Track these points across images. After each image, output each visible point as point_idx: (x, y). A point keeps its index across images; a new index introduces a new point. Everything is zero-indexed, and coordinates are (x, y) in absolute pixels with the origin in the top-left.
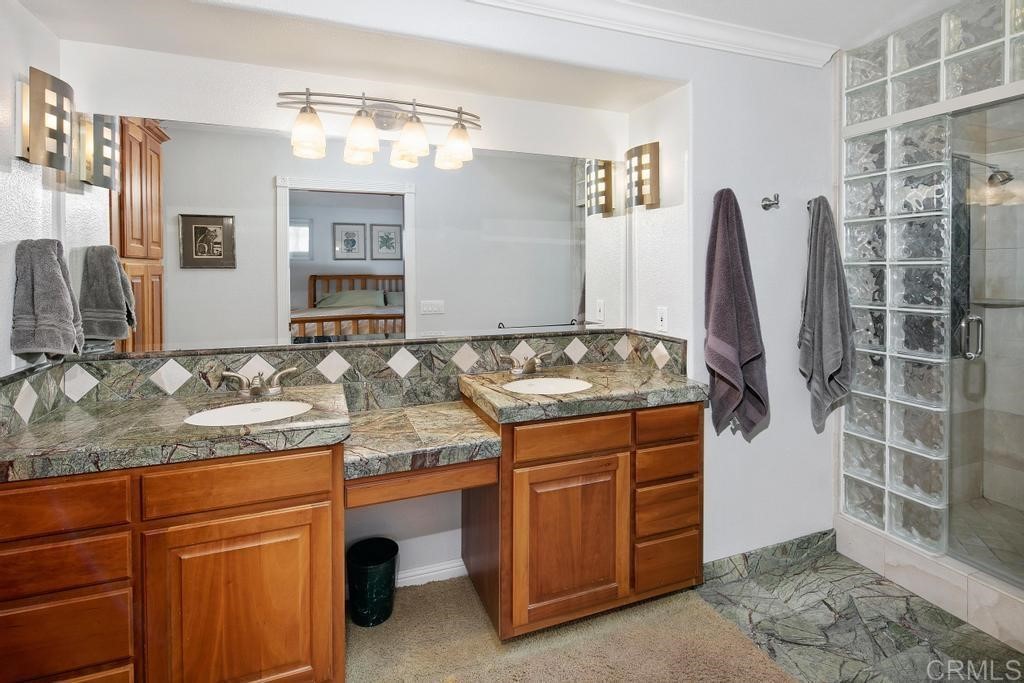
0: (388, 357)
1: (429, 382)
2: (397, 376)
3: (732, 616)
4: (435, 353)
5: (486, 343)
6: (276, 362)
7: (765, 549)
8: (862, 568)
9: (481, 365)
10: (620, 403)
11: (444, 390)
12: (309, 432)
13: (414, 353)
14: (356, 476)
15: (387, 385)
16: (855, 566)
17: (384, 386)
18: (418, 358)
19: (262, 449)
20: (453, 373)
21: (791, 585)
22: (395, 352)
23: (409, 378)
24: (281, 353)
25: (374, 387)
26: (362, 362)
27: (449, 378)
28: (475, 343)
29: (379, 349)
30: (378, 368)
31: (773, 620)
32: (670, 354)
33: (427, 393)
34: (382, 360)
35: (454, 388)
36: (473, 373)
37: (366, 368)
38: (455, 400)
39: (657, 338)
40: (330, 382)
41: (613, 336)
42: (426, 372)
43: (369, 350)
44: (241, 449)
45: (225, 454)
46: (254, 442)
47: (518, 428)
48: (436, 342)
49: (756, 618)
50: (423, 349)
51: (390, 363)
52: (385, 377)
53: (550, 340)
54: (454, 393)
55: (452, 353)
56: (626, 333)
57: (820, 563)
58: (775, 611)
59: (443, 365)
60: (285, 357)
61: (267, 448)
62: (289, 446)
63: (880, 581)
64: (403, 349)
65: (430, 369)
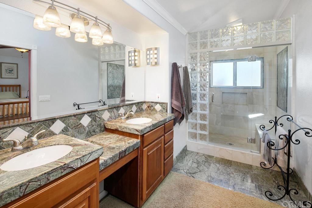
0: (80, 119)
1: (94, 127)
2: (84, 126)
3: (181, 173)
4: (97, 115)
5: (112, 109)
6: (29, 129)
7: (179, 154)
8: (193, 152)
9: (111, 117)
10: (162, 122)
11: (99, 129)
12: (89, 155)
13: (90, 116)
14: (103, 169)
15: (80, 131)
16: (192, 152)
17: (79, 131)
18: (91, 118)
19: (72, 170)
20: (102, 122)
21: (185, 160)
22: (83, 117)
23: (88, 126)
24: (32, 125)
25: (75, 133)
26: (70, 122)
27: (101, 124)
28: (109, 110)
29: (77, 116)
30: (76, 124)
31: (188, 170)
32: (162, 107)
33: (94, 131)
34: (78, 121)
35: (102, 127)
36: (108, 121)
37: (72, 125)
38: (103, 132)
39: (157, 103)
40: (56, 134)
41: (142, 103)
42: (94, 123)
43: (73, 117)
44: (62, 173)
45: (55, 178)
46: (68, 167)
47: (145, 135)
48: (97, 111)
49: (185, 171)
50: (93, 114)
51: (81, 122)
52: (79, 128)
53: (128, 106)
54: (103, 129)
55: (102, 114)
56: (145, 102)
57: (186, 154)
58: (187, 168)
59: (99, 119)
60: (34, 126)
61: (73, 168)
62: (82, 164)
63: (198, 153)
64: (86, 115)
65: (95, 122)
